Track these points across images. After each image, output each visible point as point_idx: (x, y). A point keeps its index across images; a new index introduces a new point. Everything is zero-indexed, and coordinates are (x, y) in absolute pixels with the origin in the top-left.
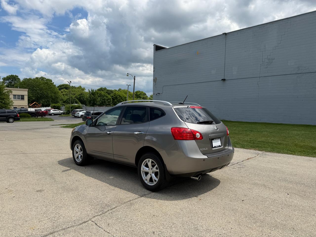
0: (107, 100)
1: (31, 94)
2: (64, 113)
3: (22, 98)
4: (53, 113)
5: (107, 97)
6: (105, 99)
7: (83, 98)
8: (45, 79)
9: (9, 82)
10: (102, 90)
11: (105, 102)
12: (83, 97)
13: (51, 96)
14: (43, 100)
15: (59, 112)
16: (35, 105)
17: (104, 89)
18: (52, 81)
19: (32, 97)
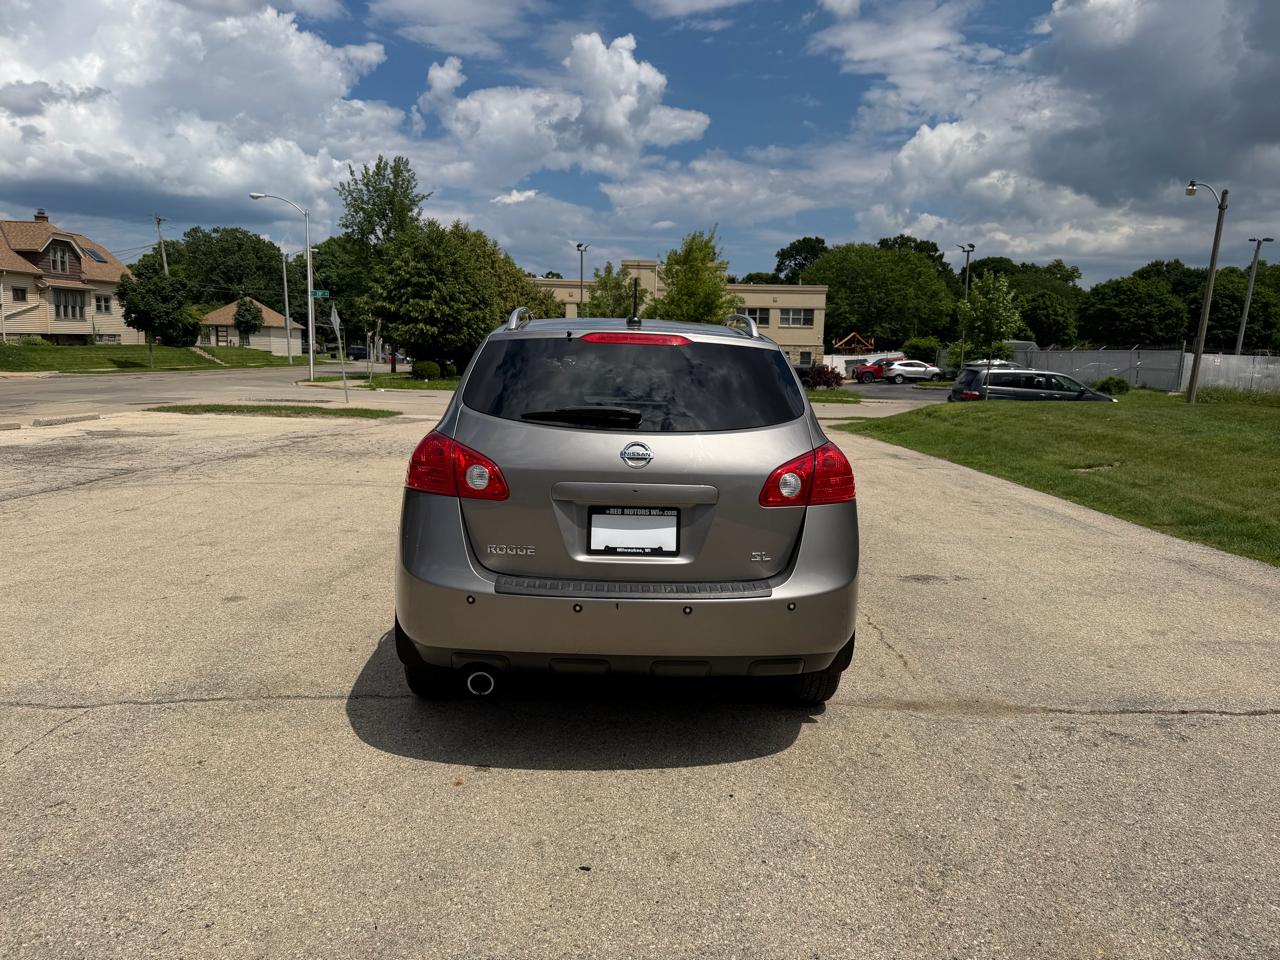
0: (1162, 318)
1: (847, 304)
2: (945, 374)
3: (807, 317)
4: (899, 375)
5: (1164, 305)
6: (1149, 314)
7: (1045, 312)
8: (913, 244)
9: (795, 264)
10: (1159, 273)
11: (1148, 328)
12: (1047, 308)
13: (917, 309)
14: (886, 325)
15: (923, 369)
16: (853, 346)
17: (1167, 266)
18: (936, 250)
19: (848, 315)
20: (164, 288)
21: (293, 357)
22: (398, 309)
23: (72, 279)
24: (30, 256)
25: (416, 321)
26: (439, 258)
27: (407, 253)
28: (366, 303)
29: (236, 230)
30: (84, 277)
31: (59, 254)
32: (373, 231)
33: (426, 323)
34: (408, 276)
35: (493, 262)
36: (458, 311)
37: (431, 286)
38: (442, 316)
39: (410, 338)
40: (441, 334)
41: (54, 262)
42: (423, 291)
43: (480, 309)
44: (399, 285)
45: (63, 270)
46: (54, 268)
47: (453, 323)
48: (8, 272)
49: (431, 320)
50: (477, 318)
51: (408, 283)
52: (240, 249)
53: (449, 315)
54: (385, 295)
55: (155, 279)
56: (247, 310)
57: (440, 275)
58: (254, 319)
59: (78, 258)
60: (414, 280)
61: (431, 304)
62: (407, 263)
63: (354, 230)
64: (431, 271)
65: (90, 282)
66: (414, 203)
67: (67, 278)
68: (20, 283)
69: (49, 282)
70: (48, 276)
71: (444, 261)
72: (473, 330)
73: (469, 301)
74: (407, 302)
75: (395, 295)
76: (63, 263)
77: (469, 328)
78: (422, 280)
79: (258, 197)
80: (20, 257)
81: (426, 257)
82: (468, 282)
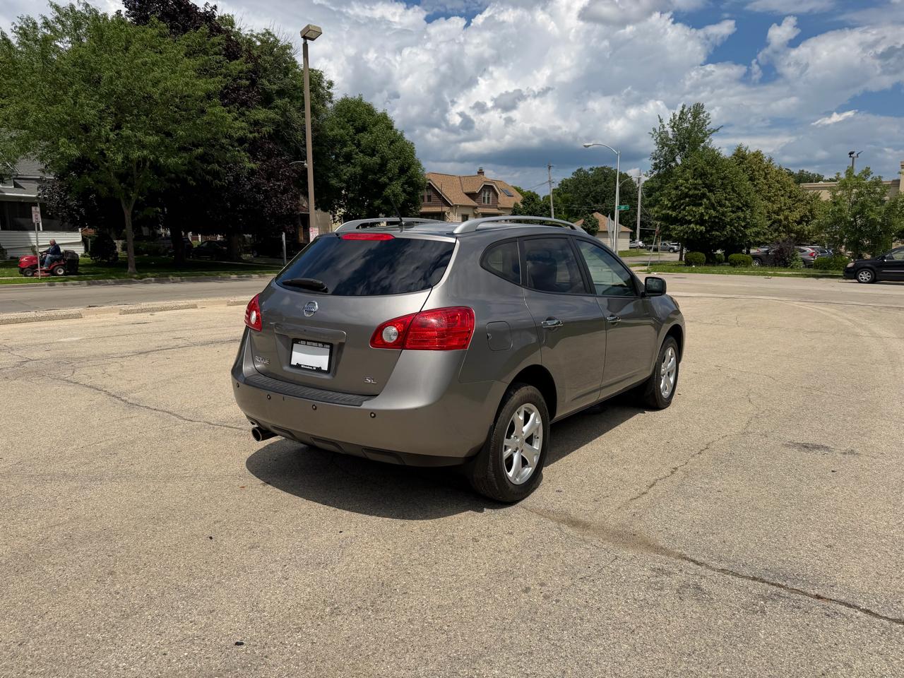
20: (536, 210)
21: (619, 252)
22: (678, 215)
23: (494, 208)
24: (472, 195)
25: (690, 222)
26: (712, 175)
27: (688, 174)
28: (657, 212)
29: (604, 168)
30: (499, 206)
31: (487, 193)
32: (674, 160)
33: (697, 223)
34: (687, 190)
35: (766, 174)
36: (724, 214)
37: (704, 195)
38: (709, 218)
39: (684, 235)
40: (707, 231)
41: (484, 198)
42: (696, 201)
43: (742, 211)
44: (679, 198)
45: (488, 203)
46: (484, 202)
47: (719, 222)
48: (460, 206)
49: (701, 222)
50: (739, 218)
51: (687, 195)
52: (605, 180)
53: (715, 217)
54: (669, 205)
55: (533, 205)
56: (589, 221)
57: (711, 187)
58: (593, 227)
59: (497, 195)
60: (691, 193)
61: (702, 209)
62: (687, 180)
63: (660, 161)
64: (706, 186)
65: (502, 208)
66: (706, 135)
67: (490, 207)
68: (465, 212)
69: (480, 210)
70: (480, 207)
71: (714, 177)
72: (735, 227)
73: (733, 206)
74: (684, 209)
75: (677, 205)
76: (488, 198)
77: (731, 226)
78: (697, 192)
79: (589, 146)
80: (467, 197)
81: (703, 175)
82: (734, 191)
